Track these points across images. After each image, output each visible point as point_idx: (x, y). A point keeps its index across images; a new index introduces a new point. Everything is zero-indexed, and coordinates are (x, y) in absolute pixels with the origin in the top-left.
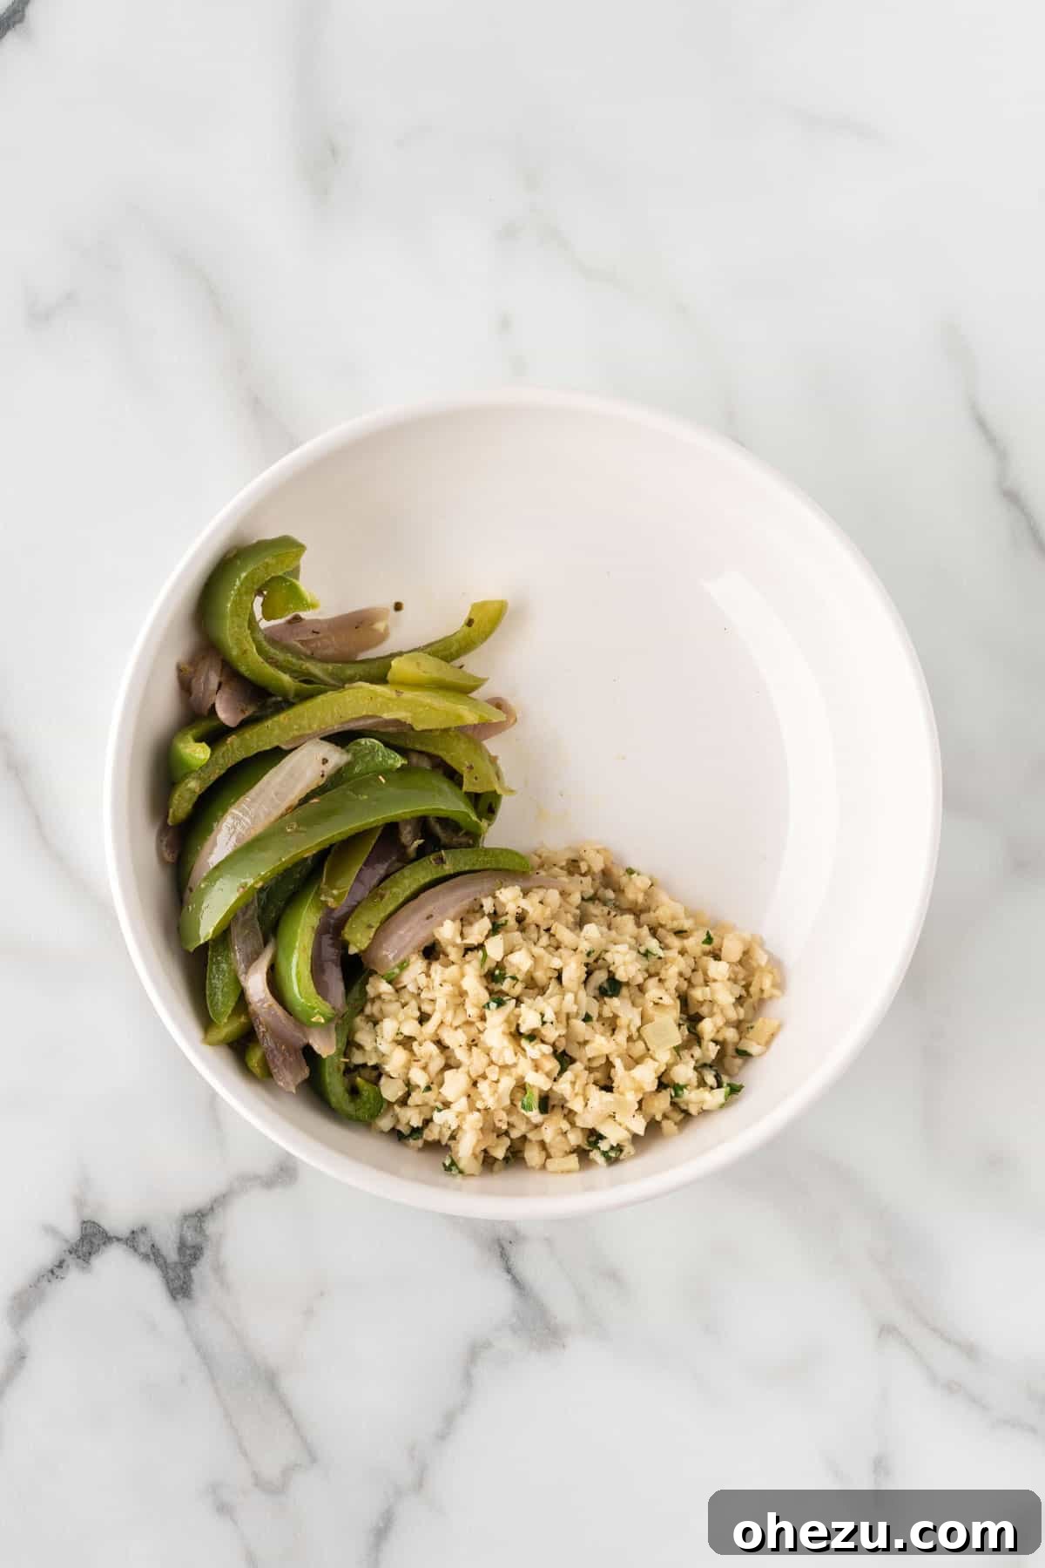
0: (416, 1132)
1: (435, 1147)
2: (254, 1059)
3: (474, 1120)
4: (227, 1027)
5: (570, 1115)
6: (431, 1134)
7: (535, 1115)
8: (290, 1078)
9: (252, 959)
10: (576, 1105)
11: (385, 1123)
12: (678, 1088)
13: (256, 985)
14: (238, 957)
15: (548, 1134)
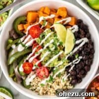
0: (34, 90)
1: (37, 92)
2: (15, 79)
3: (42, 88)
4: (12, 75)
5: (54, 88)
6: (36, 90)
7: (49, 88)
8: (19, 82)
9: (16, 67)
10: (55, 87)
11: (31, 88)
12: (67, 86)
13: (16, 70)
14: (14, 66)
15: (51, 91)
